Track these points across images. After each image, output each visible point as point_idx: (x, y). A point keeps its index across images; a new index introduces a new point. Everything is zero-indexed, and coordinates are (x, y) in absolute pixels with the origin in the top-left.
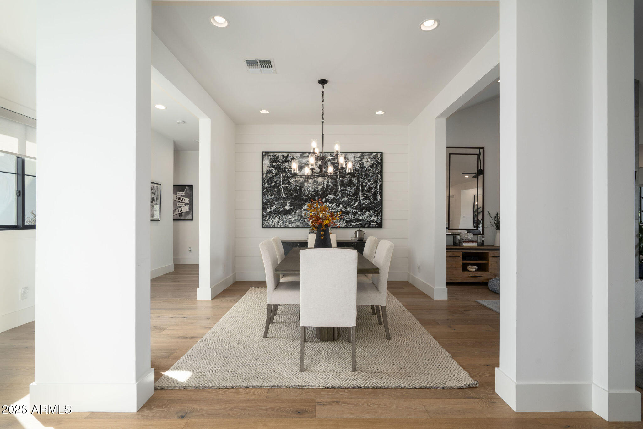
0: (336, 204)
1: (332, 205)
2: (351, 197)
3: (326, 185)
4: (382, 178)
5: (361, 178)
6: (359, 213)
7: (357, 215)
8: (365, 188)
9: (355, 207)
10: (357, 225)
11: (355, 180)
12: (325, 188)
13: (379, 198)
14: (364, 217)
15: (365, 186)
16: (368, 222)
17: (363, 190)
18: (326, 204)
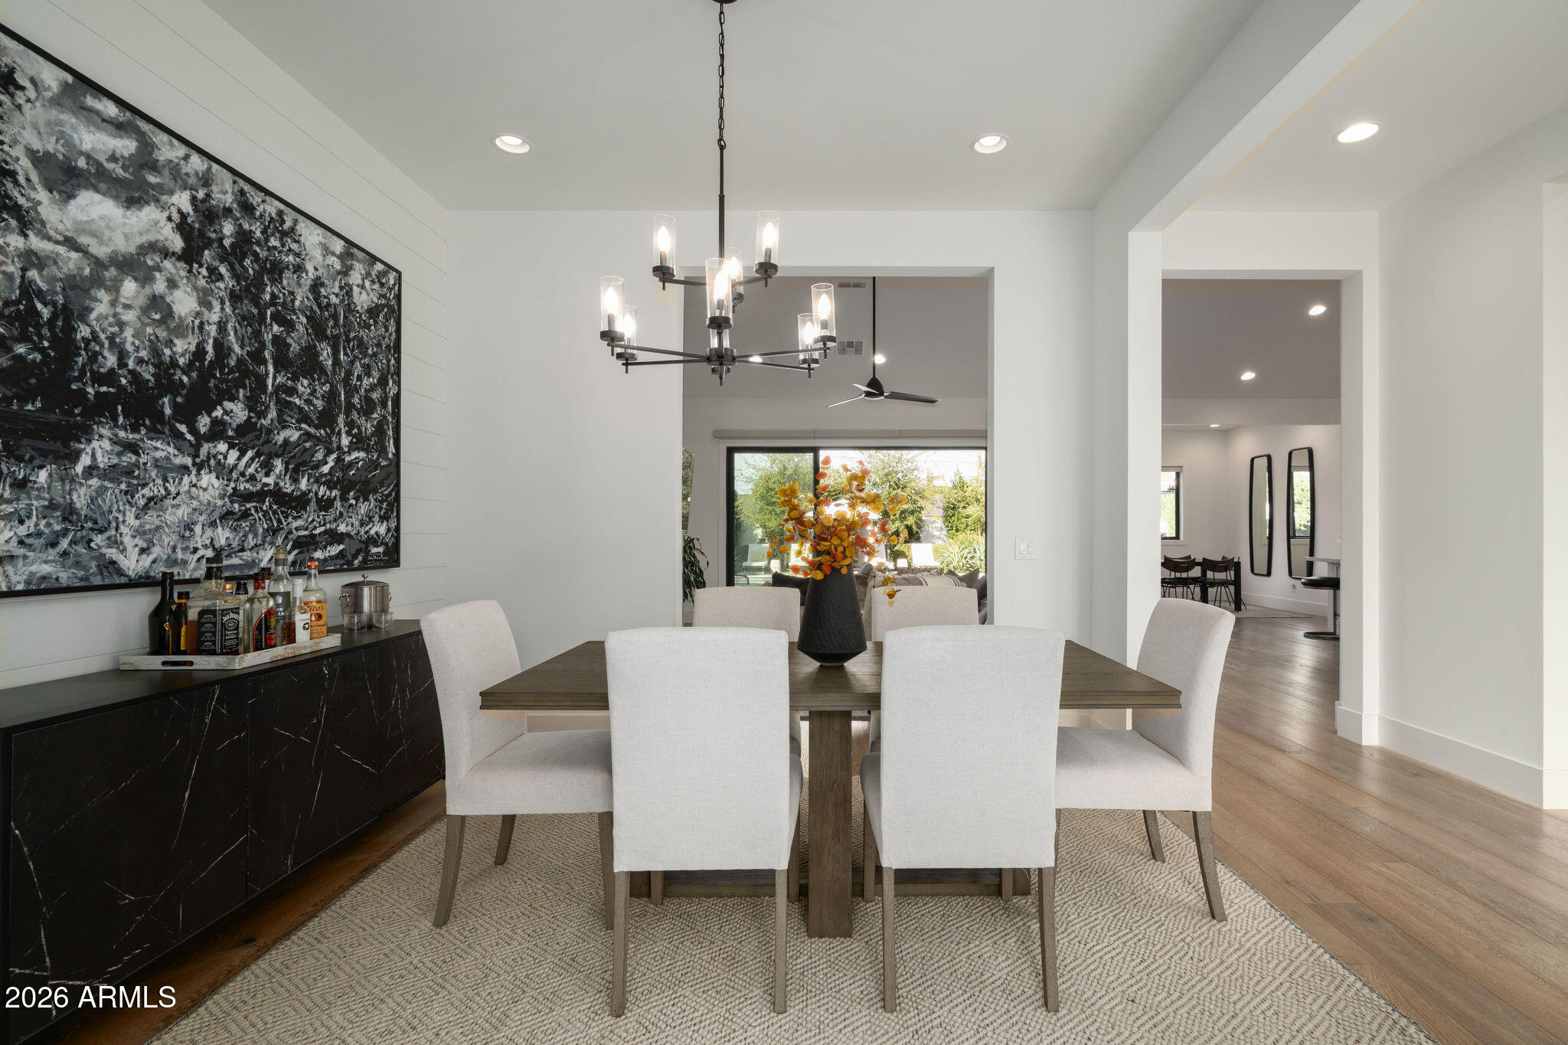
0: (258, 455)
1: (239, 459)
2: (312, 430)
5: (346, 354)
6: (338, 504)
7: (331, 514)
8: (356, 400)
9: (326, 474)
10: (331, 558)
11: (325, 354)
12: (208, 358)
13: (392, 449)
14: (352, 525)
15: (356, 389)
16: (363, 546)
17: (349, 407)
18: (213, 451)
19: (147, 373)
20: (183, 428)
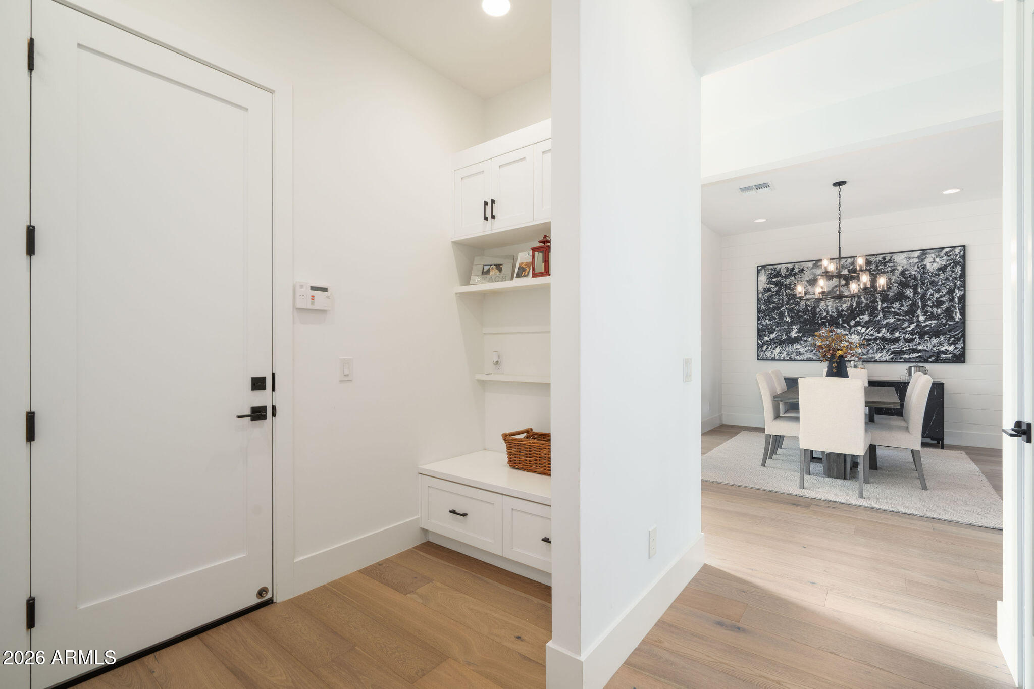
0: (874, 328)
1: (866, 330)
2: (901, 318)
3: (856, 301)
4: (964, 286)
5: (921, 288)
6: (918, 340)
7: (913, 343)
8: (929, 303)
9: (909, 331)
10: (914, 358)
11: (909, 292)
12: (854, 307)
13: (958, 317)
14: (927, 347)
15: (929, 299)
16: (936, 354)
17: (924, 306)
18: (856, 329)
19: (835, 315)
20: (846, 325)
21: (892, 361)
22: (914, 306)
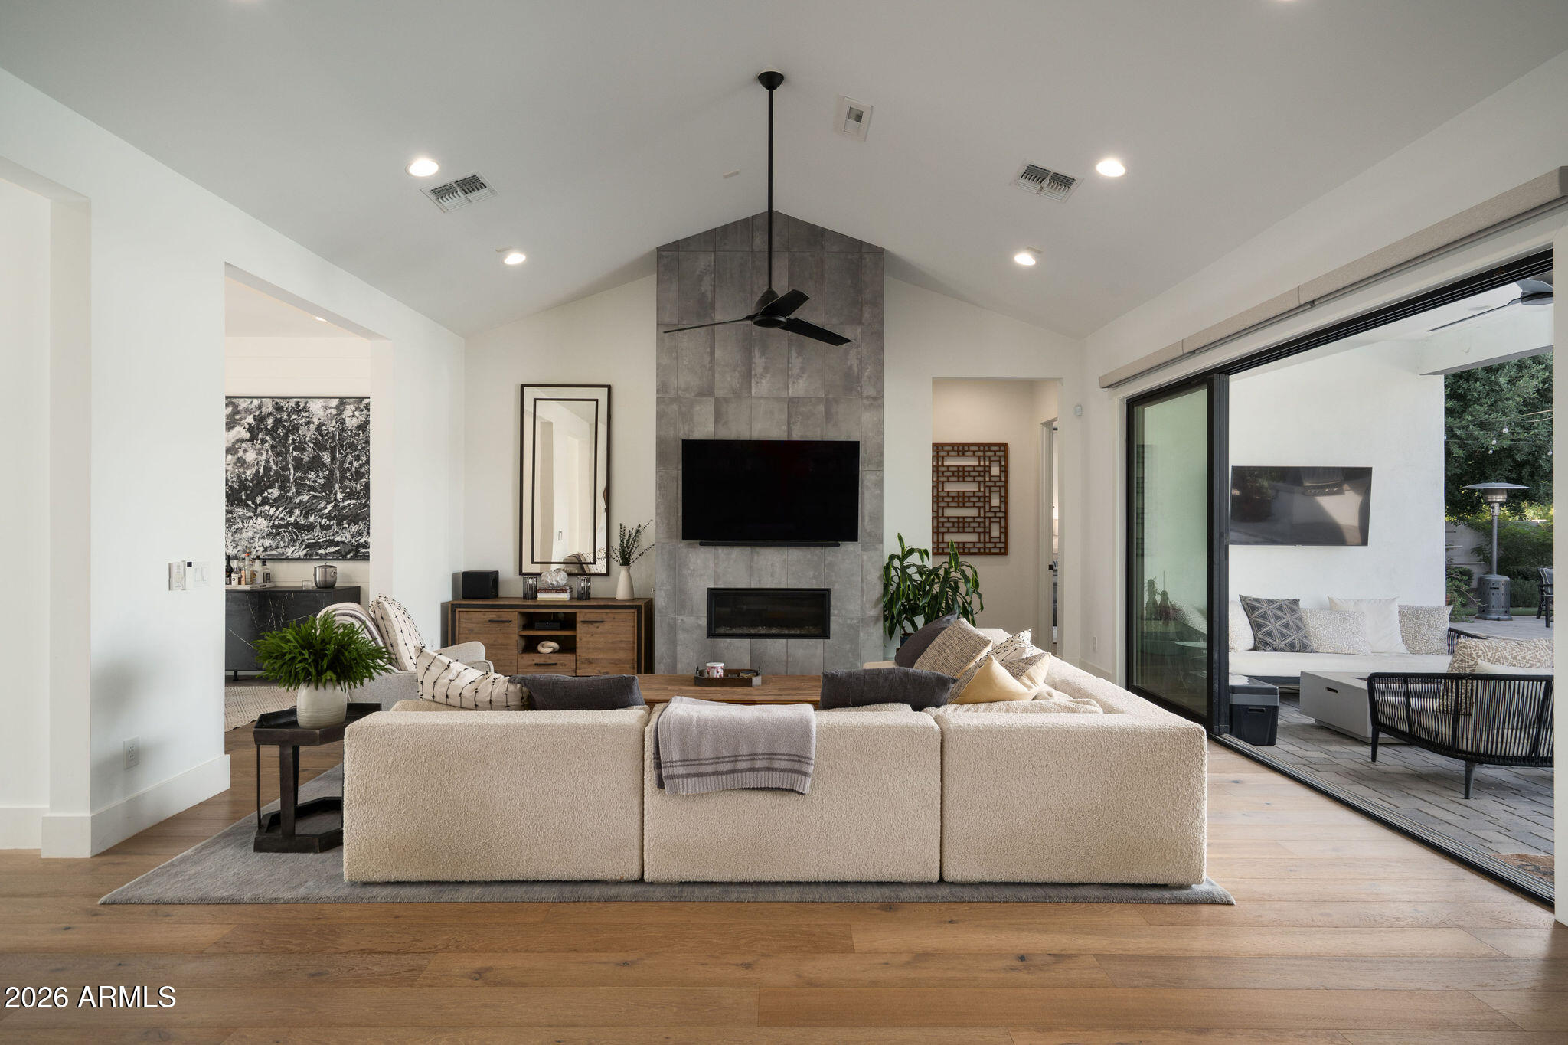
0: (285, 509)
1: (276, 511)
2: (317, 494)
3: (264, 466)
5: (340, 452)
6: (335, 527)
7: (329, 533)
8: (348, 475)
9: (326, 514)
10: (331, 553)
11: (326, 457)
12: (261, 474)
14: (345, 537)
15: (348, 469)
16: (354, 548)
17: (343, 478)
18: (263, 510)
19: (236, 486)
20: (250, 503)
21: (307, 558)
22: (330, 478)
